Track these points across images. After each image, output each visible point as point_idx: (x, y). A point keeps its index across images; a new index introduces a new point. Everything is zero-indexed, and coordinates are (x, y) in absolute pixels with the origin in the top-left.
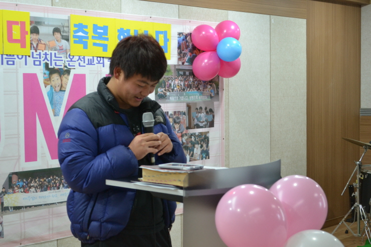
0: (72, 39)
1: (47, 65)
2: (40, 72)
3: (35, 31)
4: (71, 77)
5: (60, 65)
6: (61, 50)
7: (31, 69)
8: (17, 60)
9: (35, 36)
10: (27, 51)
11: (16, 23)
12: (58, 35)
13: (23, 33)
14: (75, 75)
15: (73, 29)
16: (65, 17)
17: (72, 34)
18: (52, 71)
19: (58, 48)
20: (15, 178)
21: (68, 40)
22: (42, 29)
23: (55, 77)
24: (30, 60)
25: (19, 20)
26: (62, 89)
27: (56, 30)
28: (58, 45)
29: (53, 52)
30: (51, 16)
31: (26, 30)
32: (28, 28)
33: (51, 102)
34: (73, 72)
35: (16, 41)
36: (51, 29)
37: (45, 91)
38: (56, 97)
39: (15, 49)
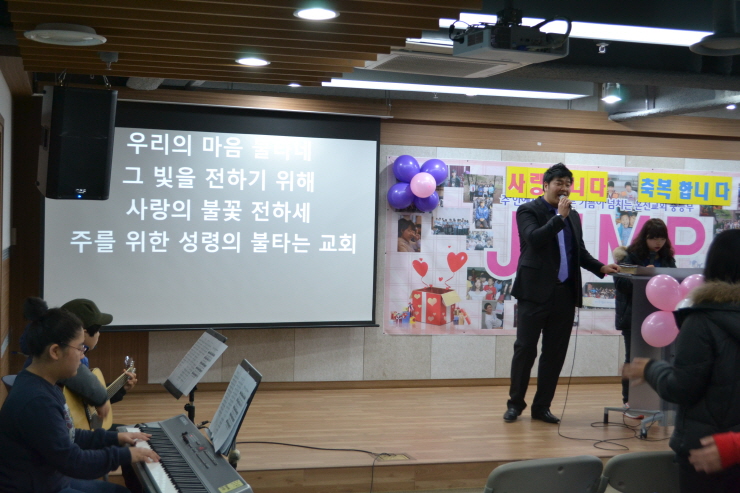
0: (640, 190)
1: (619, 209)
2: (613, 214)
3: (611, 184)
4: (638, 218)
5: (630, 209)
6: (631, 198)
7: (606, 211)
8: (596, 205)
9: (611, 188)
10: (605, 199)
11: (597, 180)
12: (629, 187)
13: (602, 186)
14: (641, 217)
15: (641, 182)
16: (635, 174)
17: (640, 186)
18: (623, 213)
19: (628, 197)
20: (590, 287)
21: (636, 190)
22: (616, 183)
23: (625, 217)
24: (606, 205)
25: (599, 177)
26: (630, 227)
27: (628, 184)
28: (628, 194)
30: (624, 174)
32: (606, 183)
33: (621, 235)
34: (639, 215)
35: (597, 192)
36: (624, 183)
37: (616, 227)
38: (625, 232)
39: (595, 197)
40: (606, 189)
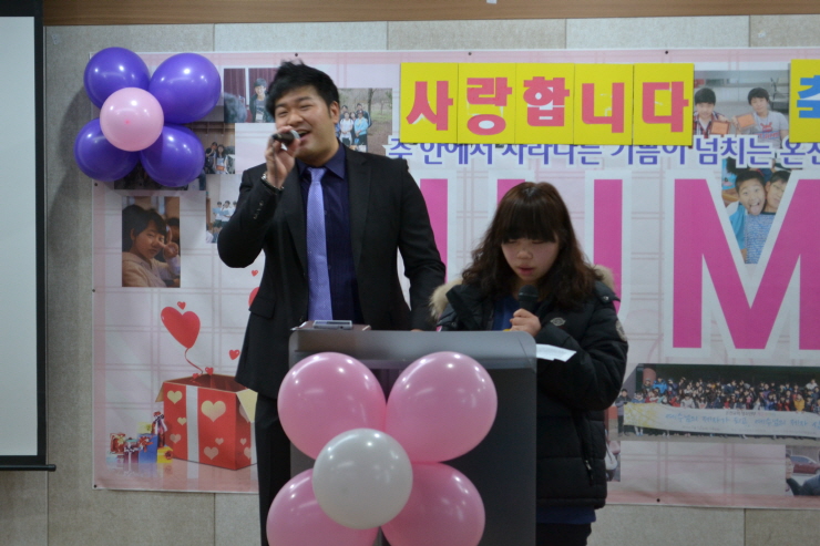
0: (794, 110)
1: (730, 164)
2: (714, 178)
3: (705, 97)
4: (791, 187)
5: (764, 161)
6: (767, 132)
7: (693, 170)
8: (662, 155)
9: (704, 108)
10: (685, 136)
11: (664, 86)
12: (761, 103)
13: (678, 102)
14: (802, 183)
15: (796, 88)
16: (781, 66)
17: (794, 99)
18: (743, 175)
19: (760, 129)
20: (649, 376)
21: (785, 110)
22: (721, 94)
23: (752, 188)
24: (692, 155)
25: (670, 79)
26: (767, 210)
27: (757, 93)
28: (759, 122)
29: (747, 138)
30: (744, 66)
31: (685, 97)
32: (689, 93)
33: (739, 236)
34: (794, 178)
35: (662, 120)
36: (745, 93)
37: (725, 214)
38: (752, 226)
39: (660, 134)
40: (688, 113)
